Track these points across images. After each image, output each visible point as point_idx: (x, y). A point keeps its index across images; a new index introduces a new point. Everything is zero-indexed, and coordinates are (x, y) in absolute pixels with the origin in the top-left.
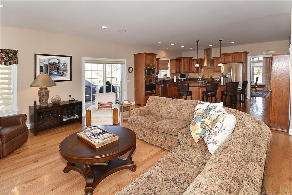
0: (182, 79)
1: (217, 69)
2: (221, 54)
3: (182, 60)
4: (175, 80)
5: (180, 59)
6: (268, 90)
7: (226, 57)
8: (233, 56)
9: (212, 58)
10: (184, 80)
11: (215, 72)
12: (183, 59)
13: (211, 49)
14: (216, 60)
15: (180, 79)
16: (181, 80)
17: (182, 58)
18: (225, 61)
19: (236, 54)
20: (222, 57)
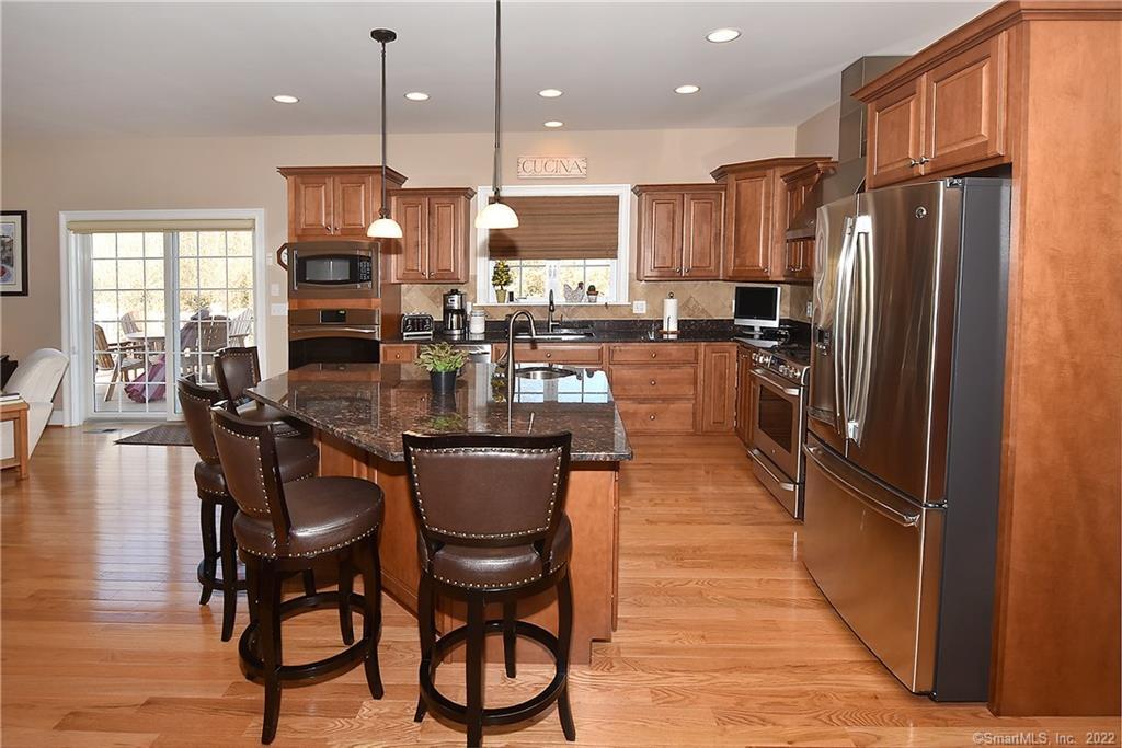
3: (726, 185)
7: (887, 120)
17: (723, 171)
19: (952, 66)
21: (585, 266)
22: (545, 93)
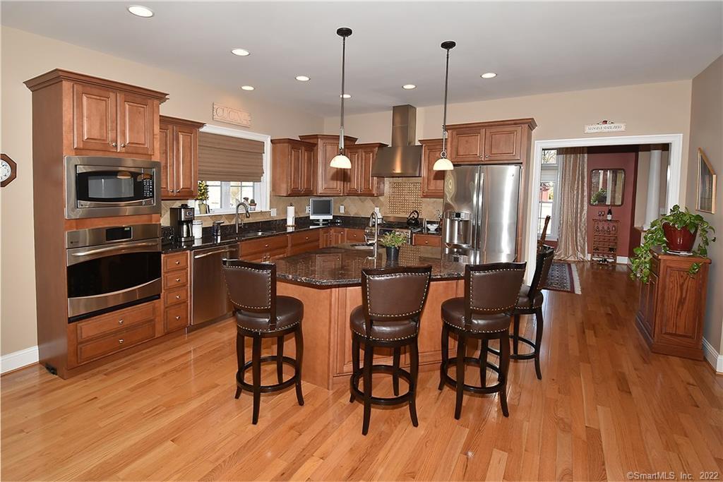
0: (321, 217)
1: (432, 187)
2: (446, 128)
3: (316, 144)
4: (290, 222)
5: (312, 141)
6: (566, 255)
7: (463, 139)
8: (488, 134)
9: (418, 143)
10: (327, 220)
11: (425, 197)
12: (320, 142)
13: (416, 109)
14: (431, 150)
15: (312, 217)
16: (318, 220)
17: (316, 137)
18: (457, 154)
19: (499, 129)
20: (449, 140)
21: (241, 186)
22: (299, 78)
